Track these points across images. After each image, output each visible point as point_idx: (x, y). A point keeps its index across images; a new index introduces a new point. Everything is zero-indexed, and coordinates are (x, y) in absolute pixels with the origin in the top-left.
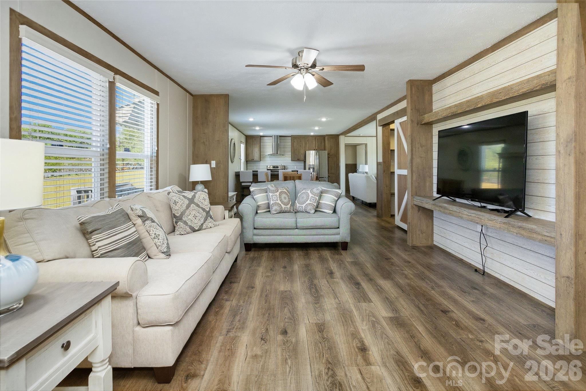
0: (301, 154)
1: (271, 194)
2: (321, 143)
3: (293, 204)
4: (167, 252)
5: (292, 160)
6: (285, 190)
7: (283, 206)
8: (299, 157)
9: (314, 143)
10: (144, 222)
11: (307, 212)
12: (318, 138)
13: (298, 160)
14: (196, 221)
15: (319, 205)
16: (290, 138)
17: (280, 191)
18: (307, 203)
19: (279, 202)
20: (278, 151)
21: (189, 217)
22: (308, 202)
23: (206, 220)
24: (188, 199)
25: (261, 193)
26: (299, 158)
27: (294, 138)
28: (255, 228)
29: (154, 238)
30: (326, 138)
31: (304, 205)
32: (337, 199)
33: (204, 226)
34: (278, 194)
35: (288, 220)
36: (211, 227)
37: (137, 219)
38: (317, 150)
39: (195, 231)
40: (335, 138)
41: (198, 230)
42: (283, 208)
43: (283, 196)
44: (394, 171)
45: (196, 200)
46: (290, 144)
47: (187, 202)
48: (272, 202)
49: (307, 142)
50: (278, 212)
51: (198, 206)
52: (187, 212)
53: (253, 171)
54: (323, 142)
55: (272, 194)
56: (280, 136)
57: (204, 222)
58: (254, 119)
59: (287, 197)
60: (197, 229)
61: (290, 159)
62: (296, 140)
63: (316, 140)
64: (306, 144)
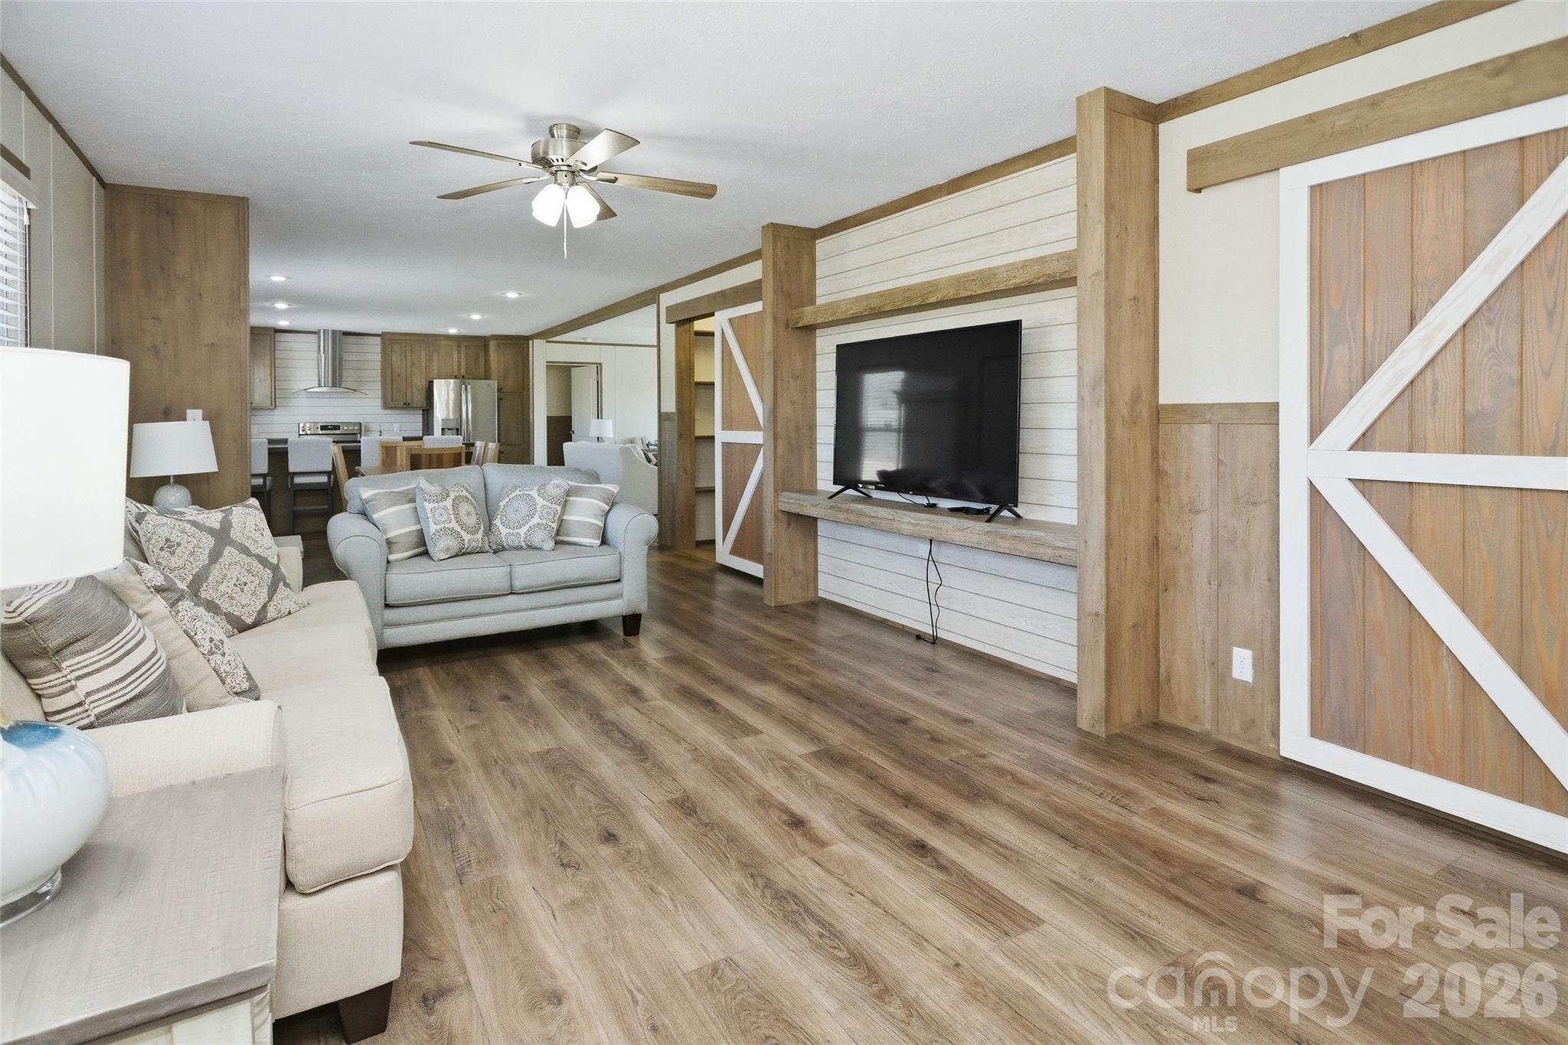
0: (415, 390)
1: (428, 506)
2: (477, 359)
3: (489, 529)
4: (250, 690)
5: (386, 406)
6: (464, 493)
7: (466, 537)
8: (409, 395)
9: (455, 356)
10: (173, 604)
11: (531, 547)
12: (466, 343)
13: (407, 406)
14: (244, 599)
15: (562, 528)
16: (379, 339)
17: (452, 495)
18: (531, 523)
19: (454, 525)
20: (337, 377)
21: (222, 588)
22: (536, 520)
23: (273, 591)
24: (211, 531)
25: (394, 505)
26: (409, 401)
27: (389, 340)
28: (387, 606)
29: (211, 653)
30: (492, 345)
31: (522, 531)
32: (608, 508)
33: (271, 612)
34: (448, 503)
35: (487, 573)
36: (290, 613)
37: (149, 600)
38: (463, 377)
39: (243, 628)
40: (518, 345)
41: (254, 625)
42: (466, 542)
43: (464, 508)
44: (709, 434)
45: (235, 534)
46: (378, 357)
47: (208, 542)
48: (433, 528)
49: (435, 356)
50: (453, 552)
51: (245, 550)
52: (215, 572)
53: (270, 441)
54: (482, 354)
55: (432, 505)
56: (346, 334)
57: (270, 599)
58: (288, 278)
59: (472, 510)
60: (250, 621)
61: (379, 402)
62: (396, 348)
63: (463, 350)
64: (430, 359)
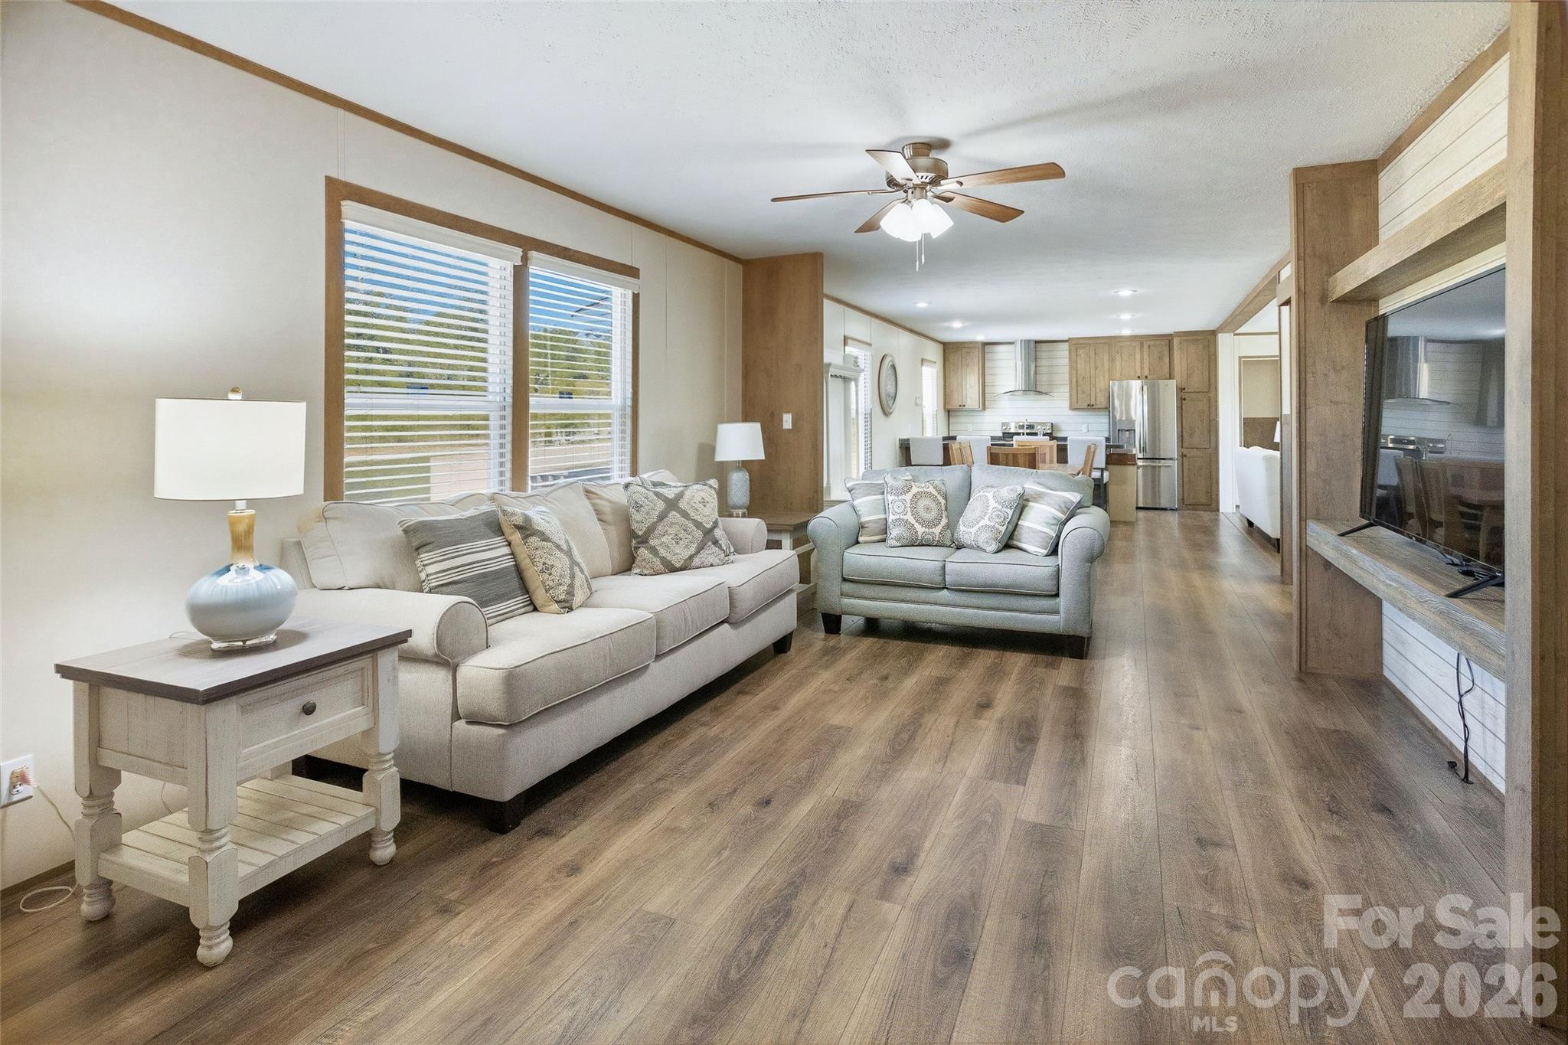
0: (1098, 390)
1: (890, 498)
2: (1161, 358)
3: (952, 526)
4: (564, 601)
5: (1073, 407)
6: (931, 490)
7: (920, 530)
8: (1093, 399)
9: (1138, 357)
10: (526, 537)
11: (979, 548)
13: (1091, 407)
14: (678, 549)
15: (1016, 533)
16: (1066, 346)
17: (914, 490)
18: (980, 524)
19: (909, 517)
20: (1032, 382)
21: (664, 539)
22: (985, 521)
23: (700, 548)
24: (666, 500)
25: (869, 494)
26: (1094, 402)
27: (1077, 345)
28: (845, 580)
29: (542, 571)
30: (1176, 341)
31: (973, 530)
32: (1063, 517)
33: (696, 561)
34: (908, 497)
35: (924, 562)
36: (712, 565)
37: (513, 533)
38: (1146, 377)
39: (673, 569)
40: (1205, 341)
41: (682, 569)
42: (920, 534)
43: (923, 503)
45: (683, 504)
46: (1067, 361)
47: (661, 505)
48: (891, 518)
49: (1118, 357)
50: (904, 542)
51: (685, 515)
52: (660, 528)
54: (1166, 353)
55: (893, 497)
56: (1037, 342)
57: (697, 552)
58: (929, 303)
59: (933, 506)
60: (678, 565)
61: (1067, 404)
62: (1081, 352)
63: (1146, 348)
64: (1112, 360)
